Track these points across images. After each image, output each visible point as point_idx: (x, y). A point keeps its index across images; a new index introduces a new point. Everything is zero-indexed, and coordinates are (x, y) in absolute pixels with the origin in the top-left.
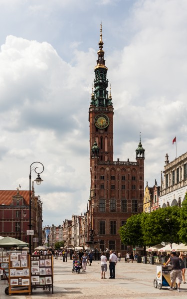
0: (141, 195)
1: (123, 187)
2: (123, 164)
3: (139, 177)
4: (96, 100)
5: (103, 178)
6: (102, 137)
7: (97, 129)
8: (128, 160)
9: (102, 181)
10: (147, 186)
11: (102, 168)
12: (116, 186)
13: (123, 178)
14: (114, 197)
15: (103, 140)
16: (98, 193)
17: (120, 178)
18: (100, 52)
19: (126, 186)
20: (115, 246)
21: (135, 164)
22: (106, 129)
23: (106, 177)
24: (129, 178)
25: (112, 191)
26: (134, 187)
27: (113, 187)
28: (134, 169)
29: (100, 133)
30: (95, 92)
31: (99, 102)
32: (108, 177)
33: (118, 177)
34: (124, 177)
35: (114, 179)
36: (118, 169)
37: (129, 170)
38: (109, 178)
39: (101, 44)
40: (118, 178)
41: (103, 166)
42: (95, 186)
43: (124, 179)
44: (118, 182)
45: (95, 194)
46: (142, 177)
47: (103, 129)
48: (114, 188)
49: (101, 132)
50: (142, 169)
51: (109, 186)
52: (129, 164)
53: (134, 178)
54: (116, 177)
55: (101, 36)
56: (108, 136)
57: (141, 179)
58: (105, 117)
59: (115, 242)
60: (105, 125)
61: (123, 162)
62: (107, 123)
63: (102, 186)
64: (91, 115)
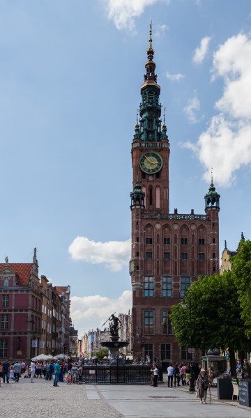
0: (214, 268)
1: (184, 255)
2: (184, 219)
3: (210, 240)
4: (143, 133)
5: (150, 241)
6: (151, 186)
7: (144, 175)
8: (192, 211)
9: (149, 247)
10: (226, 248)
11: (149, 225)
12: (172, 254)
13: (184, 241)
14: (168, 272)
15: (153, 191)
16: (142, 266)
17: (179, 242)
18: (149, 64)
19: (190, 254)
20: (171, 354)
21: (205, 218)
22: (158, 175)
23: (155, 240)
24: (193, 241)
25: (165, 263)
26: (202, 255)
27: (167, 255)
28: (202, 226)
29: (148, 181)
30: (142, 121)
31: (148, 135)
32: (158, 240)
33: (176, 239)
34: (186, 239)
35: (169, 243)
36: (176, 227)
37: (193, 227)
38: (160, 241)
39: (151, 53)
40: (176, 242)
41: (150, 222)
42: (137, 254)
43: (186, 243)
44: (174, 247)
45: (137, 268)
46: (215, 240)
47: (152, 175)
48: (169, 258)
49: (151, 178)
50: (215, 226)
51: (161, 254)
52: (193, 218)
53: (202, 242)
54: (172, 240)
55: (151, 40)
56: (161, 185)
57: (214, 242)
58: (157, 157)
59: (171, 346)
60: (157, 169)
61: (184, 215)
62: (159, 165)
63: (149, 254)
64: (135, 153)
